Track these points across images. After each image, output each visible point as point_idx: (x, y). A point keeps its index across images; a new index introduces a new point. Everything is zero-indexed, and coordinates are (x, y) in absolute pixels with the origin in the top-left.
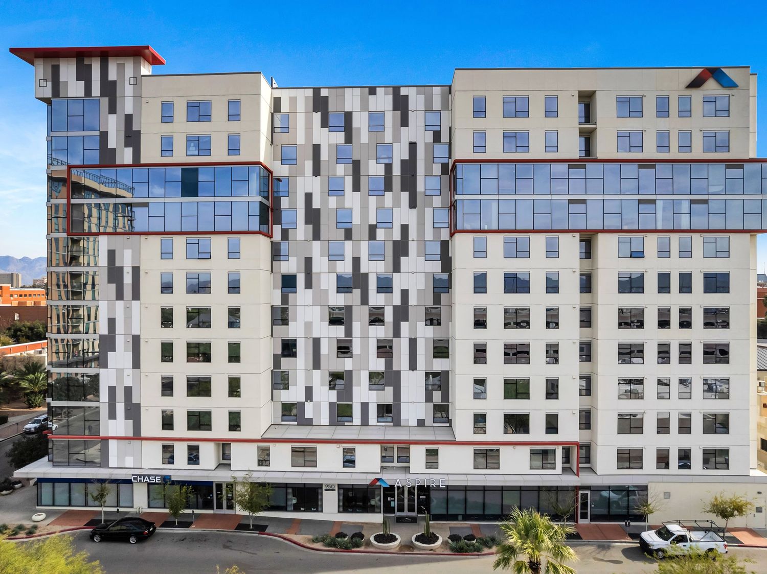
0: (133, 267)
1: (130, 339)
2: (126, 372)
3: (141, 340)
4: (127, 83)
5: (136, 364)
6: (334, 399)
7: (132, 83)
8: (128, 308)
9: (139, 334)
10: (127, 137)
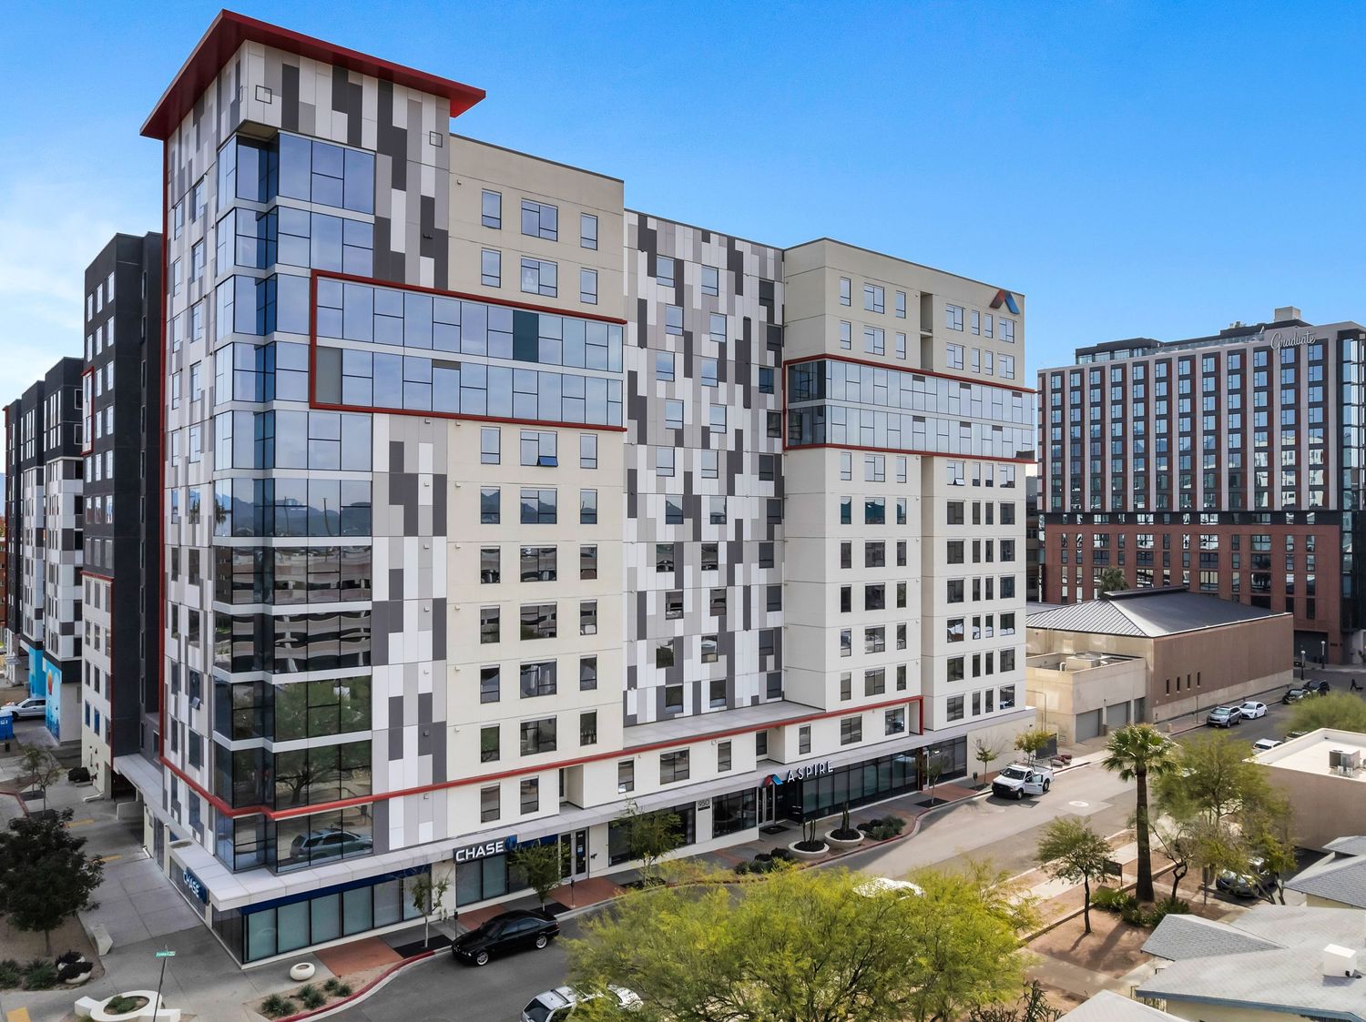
0: (435, 476)
1: (429, 607)
2: (421, 667)
3: (448, 607)
4: (425, 140)
5: (439, 652)
6: (662, 682)
7: (434, 142)
8: (425, 550)
9: (444, 597)
10: (426, 237)
